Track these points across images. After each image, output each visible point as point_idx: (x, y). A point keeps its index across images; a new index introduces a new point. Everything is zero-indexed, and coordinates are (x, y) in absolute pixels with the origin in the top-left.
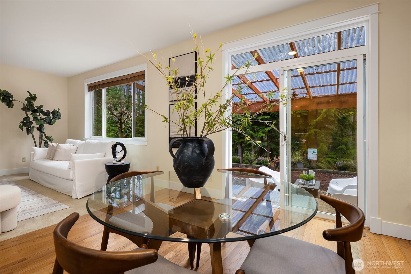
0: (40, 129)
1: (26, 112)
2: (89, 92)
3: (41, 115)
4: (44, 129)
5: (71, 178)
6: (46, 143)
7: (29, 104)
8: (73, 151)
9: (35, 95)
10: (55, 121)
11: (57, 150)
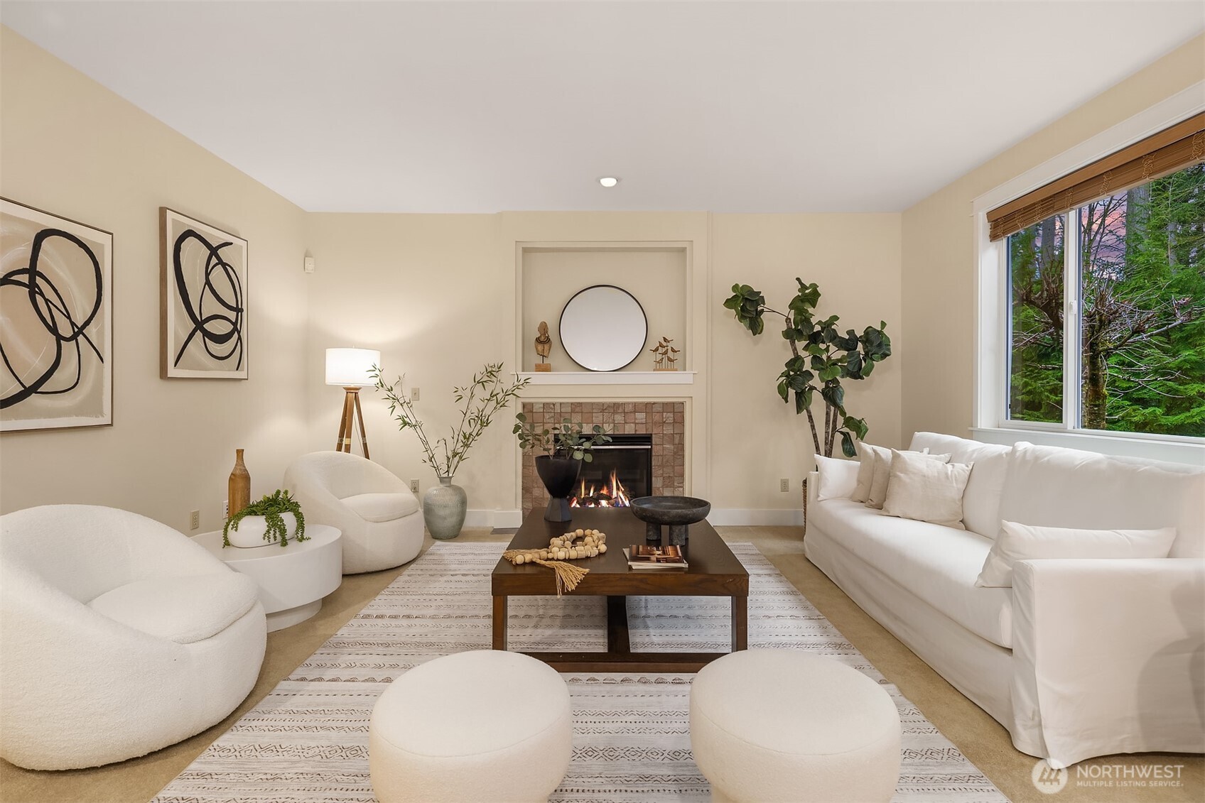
0: (831, 395)
1: (793, 343)
2: (994, 244)
3: (833, 348)
4: (842, 396)
5: (1007, 644)
6: (847, 440)
7: (800, 317)
8: (955, 484)
9: (814, 286)
10: (873, 366)
11: (896, 476)
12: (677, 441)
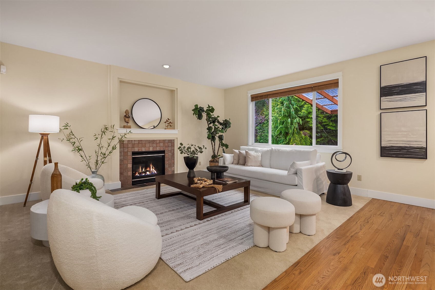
0: (221, 137)
2: (252, 102)
5: (296, 184)
7: (208, 115)
9: (212, 107)
12: (172, 152)
